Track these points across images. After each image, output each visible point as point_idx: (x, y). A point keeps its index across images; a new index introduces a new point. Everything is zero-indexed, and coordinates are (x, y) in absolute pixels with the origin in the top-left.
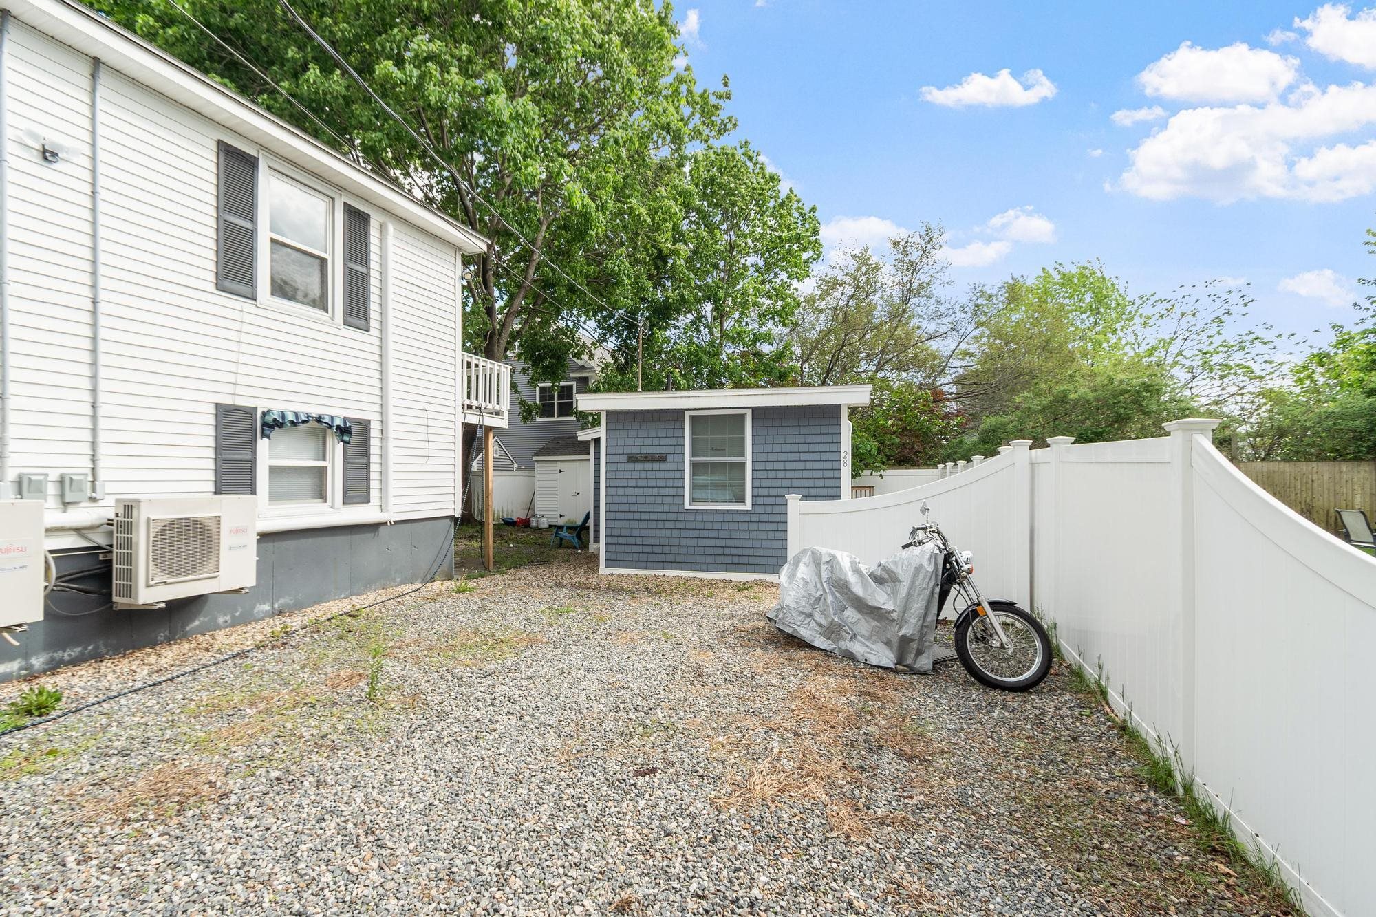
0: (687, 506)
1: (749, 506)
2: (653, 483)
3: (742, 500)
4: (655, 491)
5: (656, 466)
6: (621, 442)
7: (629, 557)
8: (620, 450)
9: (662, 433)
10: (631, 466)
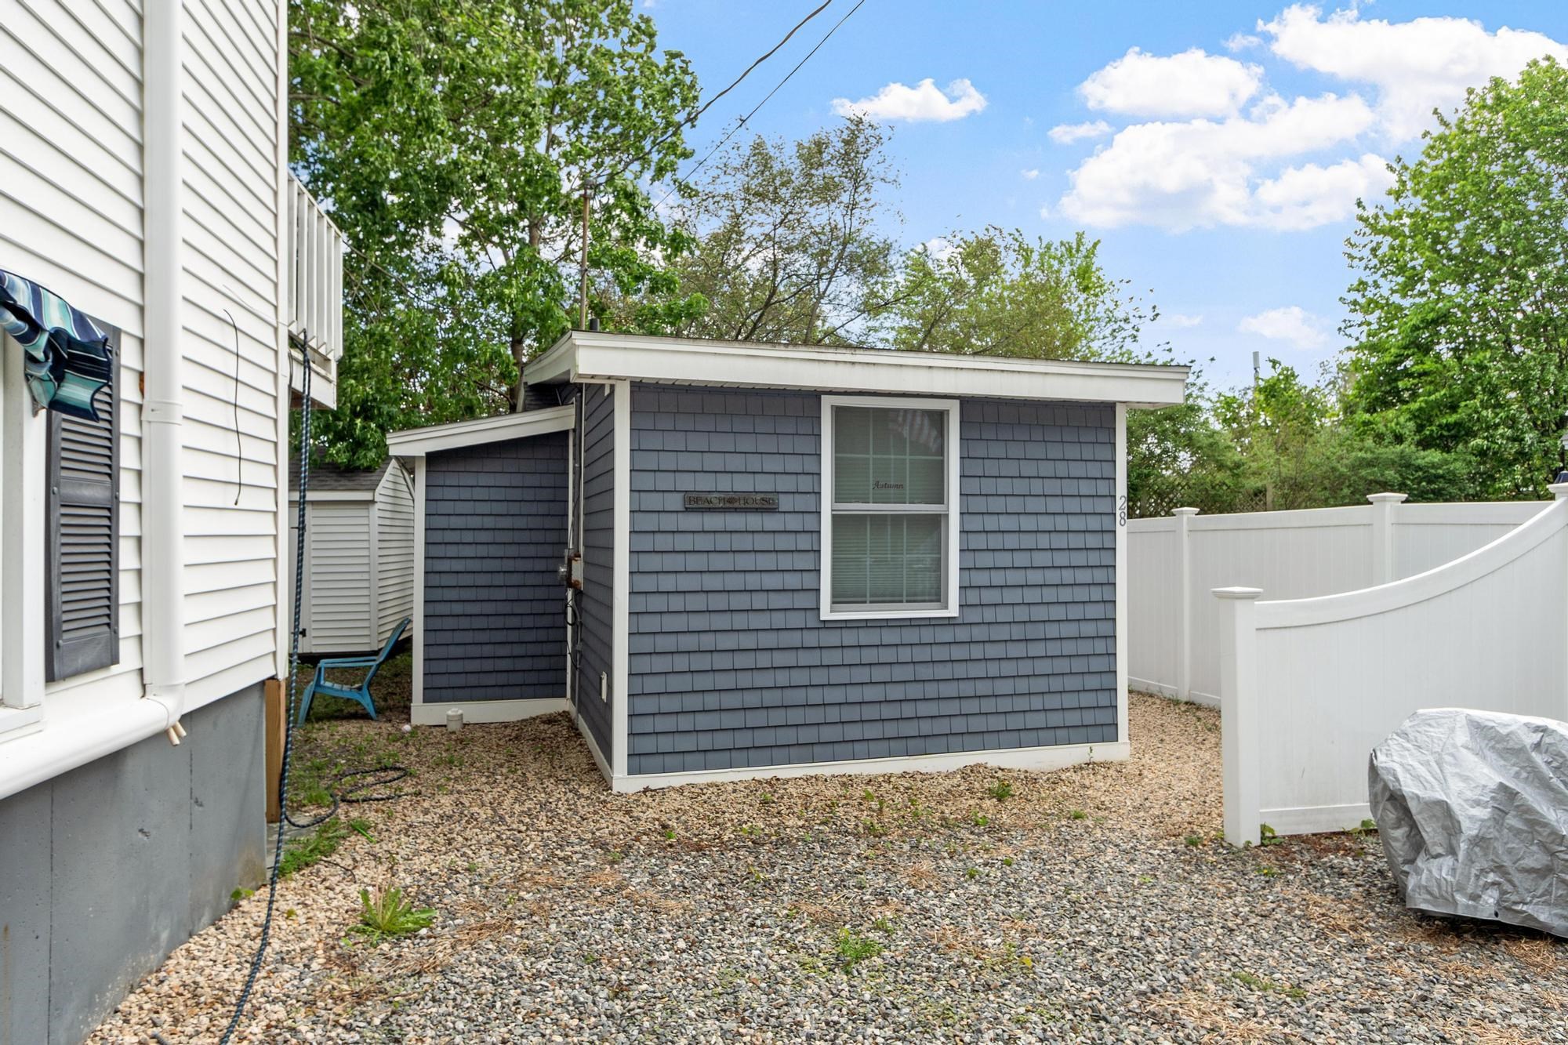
0: (826, 614)
1: (953, 611)
2: (745, 562)
3: (937, 596)
4: (753, 581)
5: (754, 521)
6: (668, 461)
7: (686, 743)
8: (665, 482)
9: (767, 444)
10: (693, 521)
